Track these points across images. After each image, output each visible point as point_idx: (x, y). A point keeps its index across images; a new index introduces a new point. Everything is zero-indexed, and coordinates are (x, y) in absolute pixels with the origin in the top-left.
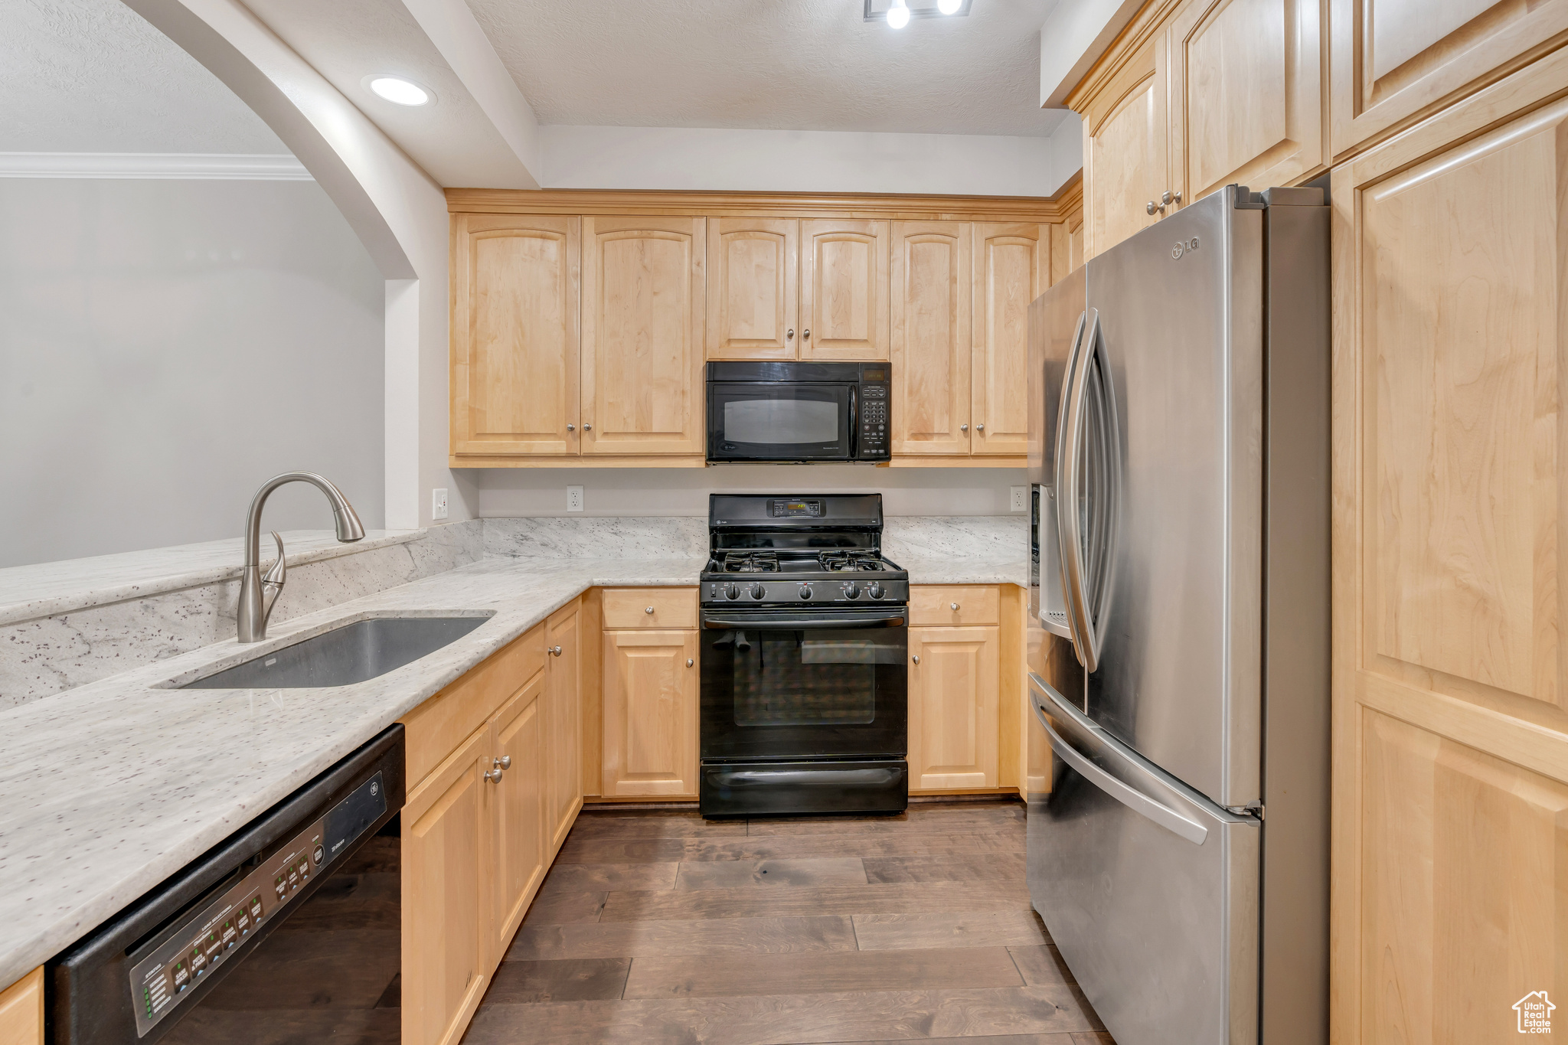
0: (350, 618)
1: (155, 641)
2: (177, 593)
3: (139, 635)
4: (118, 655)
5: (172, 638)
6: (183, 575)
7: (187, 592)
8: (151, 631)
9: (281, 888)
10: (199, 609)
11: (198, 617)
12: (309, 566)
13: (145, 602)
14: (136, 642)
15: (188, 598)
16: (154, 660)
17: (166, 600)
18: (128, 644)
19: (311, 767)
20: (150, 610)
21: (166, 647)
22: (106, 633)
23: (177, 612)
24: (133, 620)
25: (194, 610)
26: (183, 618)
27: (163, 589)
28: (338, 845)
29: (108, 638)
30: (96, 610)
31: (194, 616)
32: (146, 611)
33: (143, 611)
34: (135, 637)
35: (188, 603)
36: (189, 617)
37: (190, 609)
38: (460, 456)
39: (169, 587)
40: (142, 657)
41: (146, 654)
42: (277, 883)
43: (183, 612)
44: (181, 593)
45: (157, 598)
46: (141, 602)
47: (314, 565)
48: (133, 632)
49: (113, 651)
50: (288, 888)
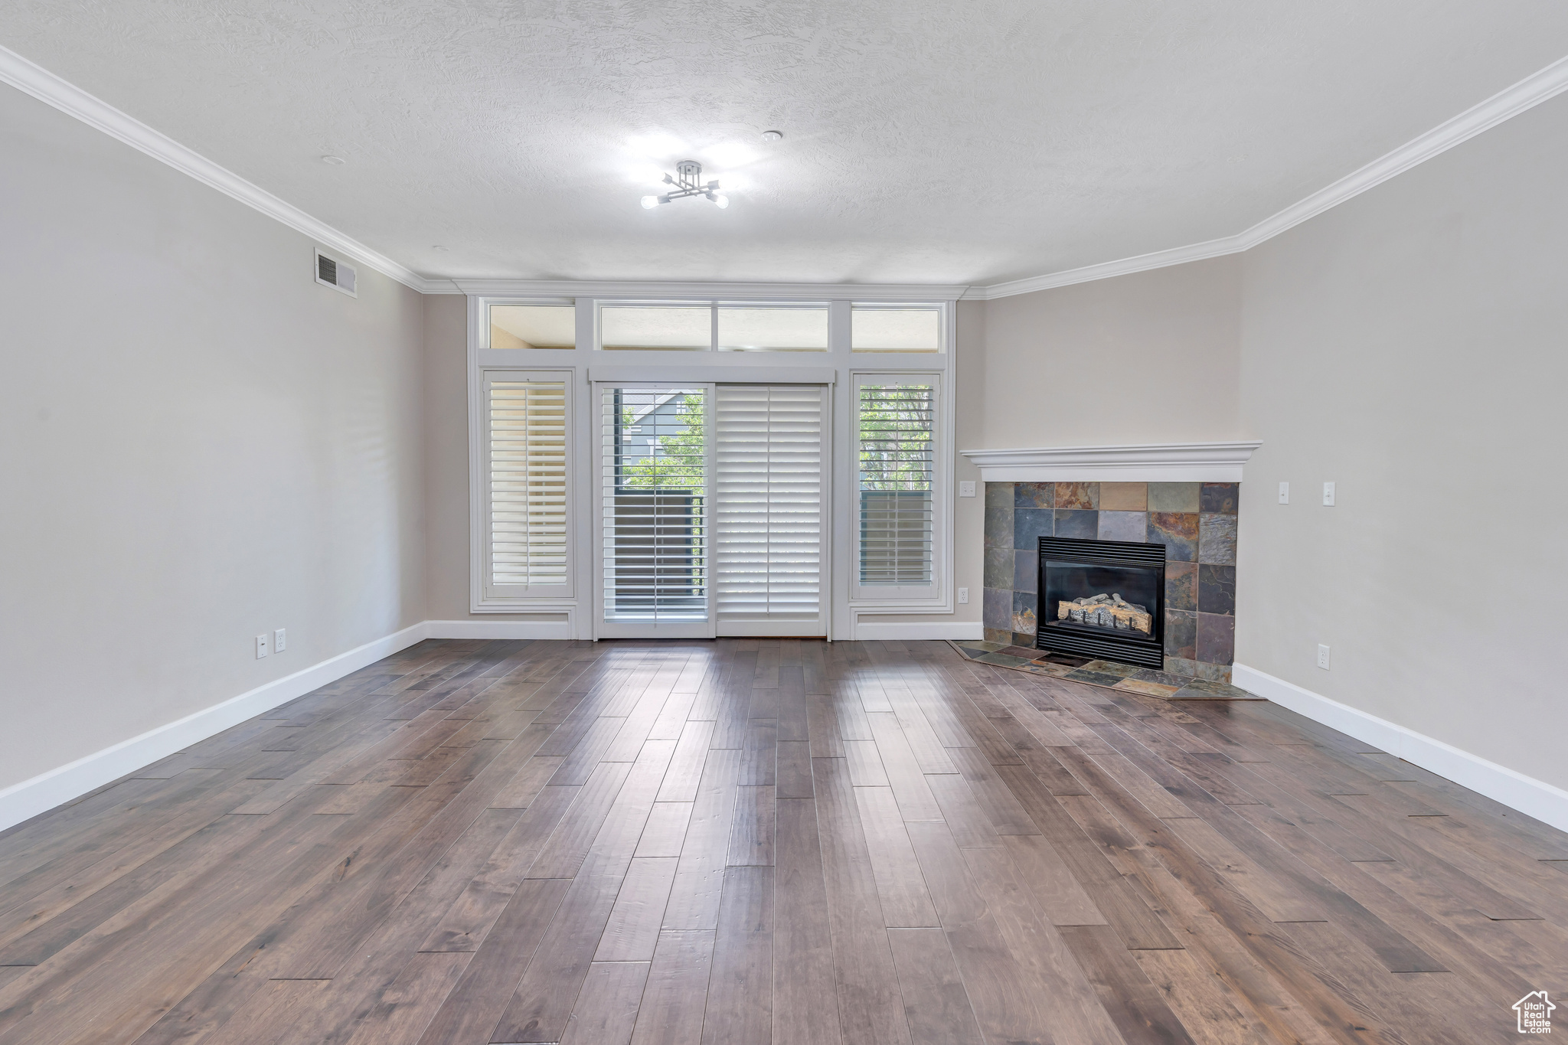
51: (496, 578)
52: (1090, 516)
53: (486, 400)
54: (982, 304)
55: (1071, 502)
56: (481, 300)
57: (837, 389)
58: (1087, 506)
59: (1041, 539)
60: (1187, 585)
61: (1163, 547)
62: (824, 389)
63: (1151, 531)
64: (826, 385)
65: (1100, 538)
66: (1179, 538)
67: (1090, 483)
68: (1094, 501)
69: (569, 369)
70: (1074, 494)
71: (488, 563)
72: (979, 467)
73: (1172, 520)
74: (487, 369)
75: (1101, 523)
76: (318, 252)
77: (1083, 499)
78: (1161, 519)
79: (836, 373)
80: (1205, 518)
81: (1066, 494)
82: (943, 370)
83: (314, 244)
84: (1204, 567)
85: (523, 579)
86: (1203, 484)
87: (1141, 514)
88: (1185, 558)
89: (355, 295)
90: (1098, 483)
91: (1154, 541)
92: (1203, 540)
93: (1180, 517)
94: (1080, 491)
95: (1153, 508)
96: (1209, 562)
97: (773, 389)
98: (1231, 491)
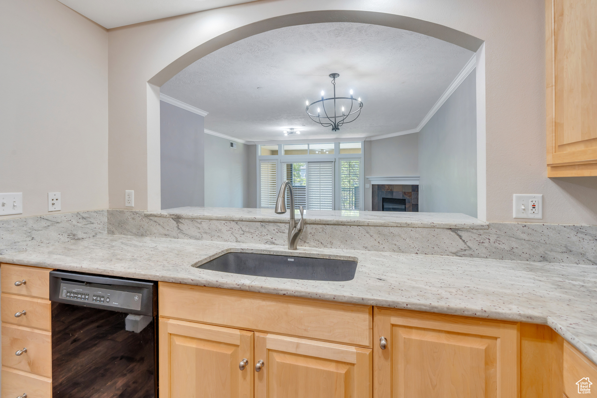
0: (343, 257)
1: (266, 237)
2: (274, 223)
3: (260, 234)
4: (252, 238)
5: (272, 238)
6: (273, 217)
7: (278, 224)
8: (263, 233)
9: (95, 298)
10: (284, 231)
11: (283, 234)
12: (349, 227)
13: (262, 223)
14: (258, 236)
15: (278, 226)
16: (265, 243)
17: (270, 225)
18: (256, 235)
19: (102, 270)
20: (264, 227)
21: (270, 241)
22: (249, 230)
23: (274, 230)
24: (258, 228)
25: (281, 231)
26: (277, 233)
27: (265, 221)
28: (115, 303)
29: (249, 231)
30: (246, 222)
31: (281, 233)
32: (262, 226)
33: (261, 226)
34: (258, 234)
35: (279, 228)
36: (279, 233)
37: (279, 230)
38: (555, 167)
39: (267, 221)
40: (261, 241)
41: (262, 241)
42: (94, 296)
43: (277, 231)
44: (276, 224)
45: (266, 223)
46: (260, 223)
47: (352, 227)
48: (258, 232)
49: (251, 236)
50: (96, 300)
51: (262, 205)
52: (392, 192)
53: (260, 166)
54: (371, 141)
55: (388, 189)
56: (259, 145)
57: (336, 163)
58: (391, 190)
59: (383, 198)
60: (410, 209)
61: (405, 200)
62: (332, 163)
63: (403, 196)
64: (333, 162)
65: (394, 198)
66: (408, 198)
67: (392, 185)
68: (393, 189)
69: (277, 160)
70: (389, 187)
71: (260, 202)
72: (370, 181)
73: (407, 193)
74: (260, 160)
75: (394, 194)
76: (231, 142)
77: (391, 189)
78: (405, 193)
79: (335, 159)
80: (413, 193)
81: (387, 187)
82: (361, 158)
83: (230, 140)
84: (413, 204)
85: (267, 205)
86: (412, 185)
87: (401, 192)
88: (409, 202)
89: (236, 148)
90: (393, 185)
91: (404, 198)
92: (412, 198)
93: (408, 193)
94: (390, 187)
95: (403, 191)
96: (414, 203)
97: (321, 163)
98: (417, 186)
